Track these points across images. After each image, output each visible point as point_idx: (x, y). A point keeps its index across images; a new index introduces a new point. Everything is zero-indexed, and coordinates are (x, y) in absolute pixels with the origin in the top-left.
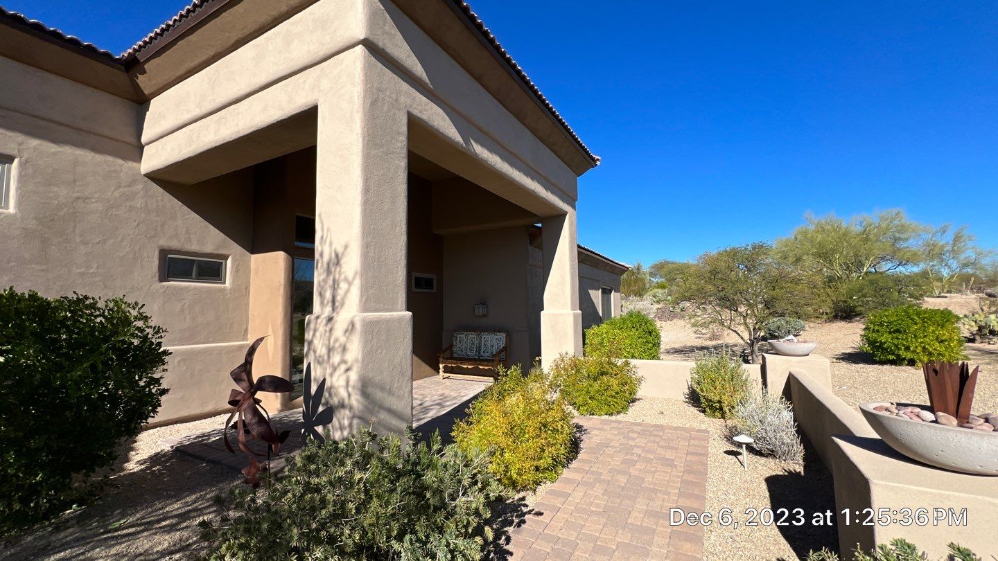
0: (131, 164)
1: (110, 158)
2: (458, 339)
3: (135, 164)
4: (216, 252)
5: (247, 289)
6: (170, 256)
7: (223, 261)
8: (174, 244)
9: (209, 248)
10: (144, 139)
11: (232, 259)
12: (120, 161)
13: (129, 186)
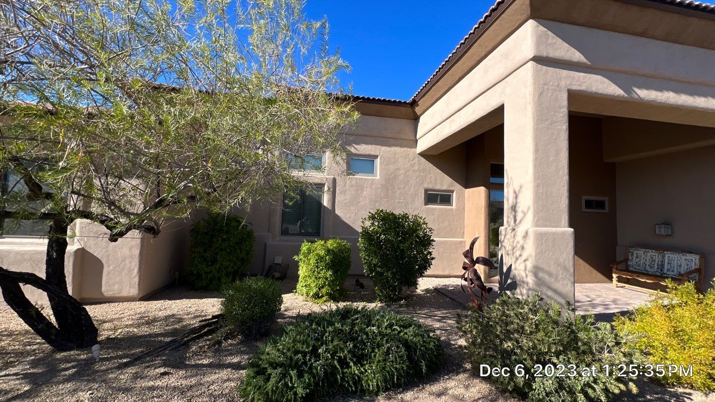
0: (413, 150)
1: (406, 149)
2: (635, 255)
3: (415, 149)
4: (448, 189)
5: (464, 209)
6: (428, 192)
7: (452, 194)
8: (430, 186)
9: (445, 188)
10: (418, 137)
11: (456, 192)
12: (409, 149)
13: (413, 160)
